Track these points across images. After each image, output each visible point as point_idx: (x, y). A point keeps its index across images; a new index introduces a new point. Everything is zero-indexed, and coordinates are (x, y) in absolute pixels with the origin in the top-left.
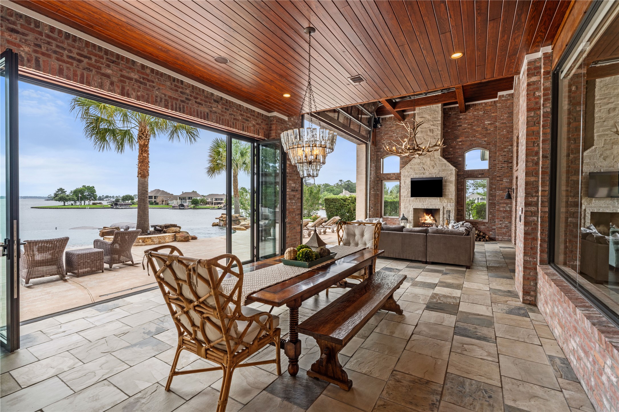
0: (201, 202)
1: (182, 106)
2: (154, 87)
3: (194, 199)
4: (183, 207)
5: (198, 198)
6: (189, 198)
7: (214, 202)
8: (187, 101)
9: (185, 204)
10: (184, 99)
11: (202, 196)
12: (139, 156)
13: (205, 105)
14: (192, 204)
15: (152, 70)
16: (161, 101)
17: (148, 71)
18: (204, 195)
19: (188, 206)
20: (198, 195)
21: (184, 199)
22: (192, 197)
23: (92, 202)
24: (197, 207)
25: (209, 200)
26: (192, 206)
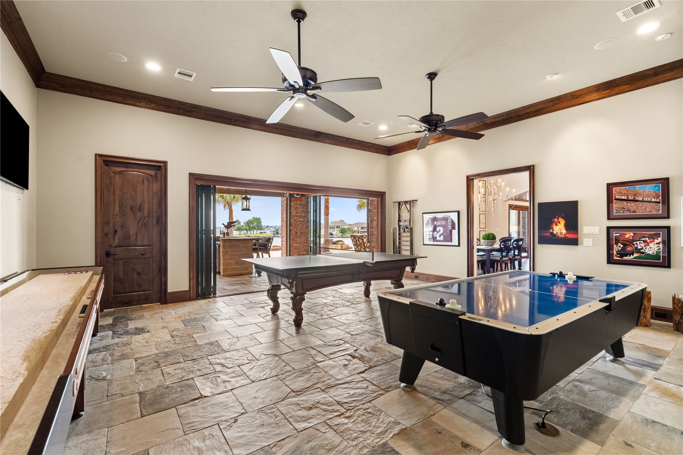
0: (348, 231)
3: (342, 228)
4: (332, 236)
5: (346, 227)
6: (337, 227)
7: (360, 230)
9: (334, 233)
11: (349, 224)
12: (325, 205)
14: (341, 233)
18: (351, 224)
19: (336, 235)
20: (345, 224)
21: (332, 228)
22: (340, 226)
23: (259, 231)
24: (345, 236)
25: (356, 229)
26: (340, 234)
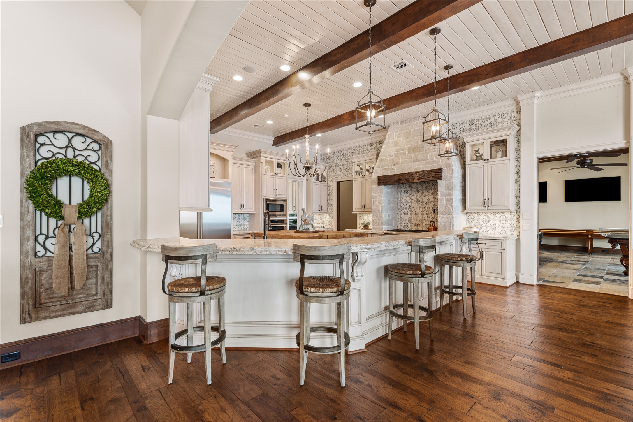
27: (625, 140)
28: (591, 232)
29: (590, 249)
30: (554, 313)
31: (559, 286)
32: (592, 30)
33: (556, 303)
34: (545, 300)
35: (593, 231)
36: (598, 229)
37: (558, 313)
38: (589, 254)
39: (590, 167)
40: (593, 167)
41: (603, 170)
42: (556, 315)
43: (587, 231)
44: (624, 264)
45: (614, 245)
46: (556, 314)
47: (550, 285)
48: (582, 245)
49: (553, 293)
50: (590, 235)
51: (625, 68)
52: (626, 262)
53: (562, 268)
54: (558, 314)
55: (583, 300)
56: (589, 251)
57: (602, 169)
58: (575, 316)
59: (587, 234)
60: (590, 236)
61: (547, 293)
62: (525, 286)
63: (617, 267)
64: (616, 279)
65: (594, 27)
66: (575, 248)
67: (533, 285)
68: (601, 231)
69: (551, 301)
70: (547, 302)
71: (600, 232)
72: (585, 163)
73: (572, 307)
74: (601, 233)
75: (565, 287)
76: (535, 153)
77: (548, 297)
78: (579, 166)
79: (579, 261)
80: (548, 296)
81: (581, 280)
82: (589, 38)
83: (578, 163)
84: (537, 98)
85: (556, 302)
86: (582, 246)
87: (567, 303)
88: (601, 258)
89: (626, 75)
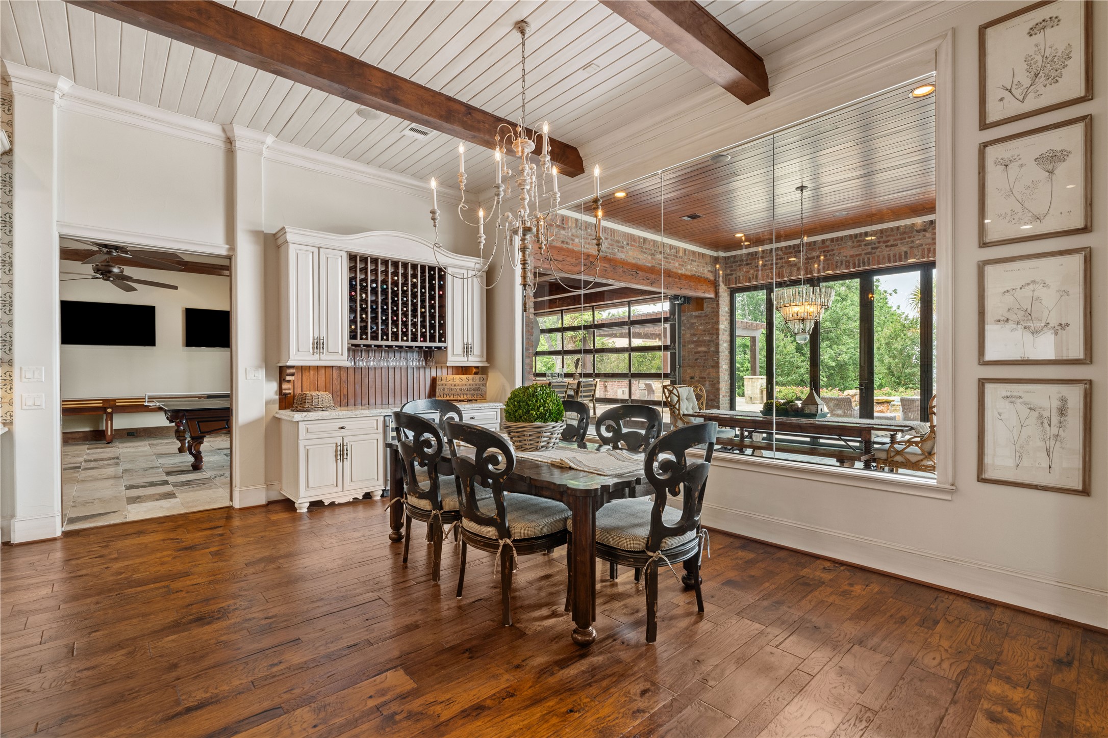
1: (866, 259)
2: (834, 254)
8: (873, 251)
10: (870, 250)
13: (901, 243)
15: (832, 240)
16: (841, 265)
17: (828, 243)
27: (227, 244)
28: (112, 403)
29: (109, 433)
30: (158, 589)
31: (112, 522)
32: (229, 13)
33: (141, 563)
34: (109, 565)
35: (114, 400)
36: (142, 395)
37: (163, 584)
38: (109, 443)
39: (118, 281)
40: (123, 282)
41: (136, 290)
42: (164, 590)
43: (105, 401)
44: (194, 452)
45: (181, 421)
46: (161, 588)
47: (92, 525)
48: (91, 427)
49: (113, 541)
50: (109, 408)
51: (231, 123)
52: (196, 448)
53: (82, 481)
54: (164, 587)
55: (178, 537)
56: (108, 438)
57: (134, 289)
58: (196, 576)
59: (105, 406)
60: (109, 410)
61: (102, 547)
62: (34, 548)
63: (170, 458)
64: (188, 479)
65: (237, 11)
66: (77, 436)
67: (54, 540)
68: (149, 398)
69: (126, 563)
70: (121, 568)
71: (147, 400)
72: (110, 272)
73: (174, 558)
74: (148, 402)
75: (125, 521)
76: (55, 223)
77: (113, 556)
78: (98, 275)
79: (102, 460)
80: (110, 553)
81: (139, 497)
82: (226, 24)
83: (97, 270)
84: (61, 94)
85: (138, 560)
86: (92, 429)
87: (159, 555)
88: (133, 447)
89: (229, 134)
